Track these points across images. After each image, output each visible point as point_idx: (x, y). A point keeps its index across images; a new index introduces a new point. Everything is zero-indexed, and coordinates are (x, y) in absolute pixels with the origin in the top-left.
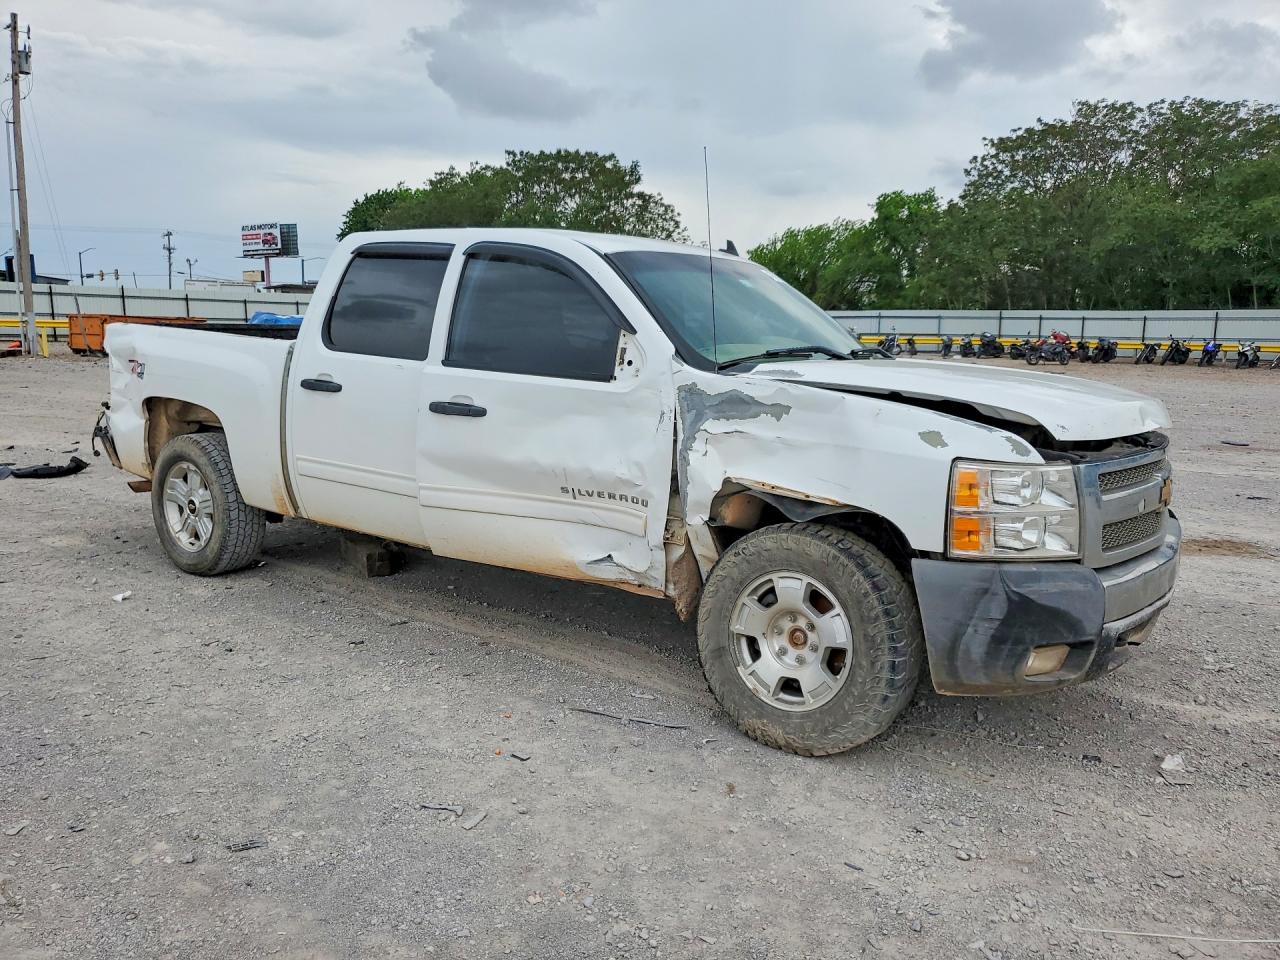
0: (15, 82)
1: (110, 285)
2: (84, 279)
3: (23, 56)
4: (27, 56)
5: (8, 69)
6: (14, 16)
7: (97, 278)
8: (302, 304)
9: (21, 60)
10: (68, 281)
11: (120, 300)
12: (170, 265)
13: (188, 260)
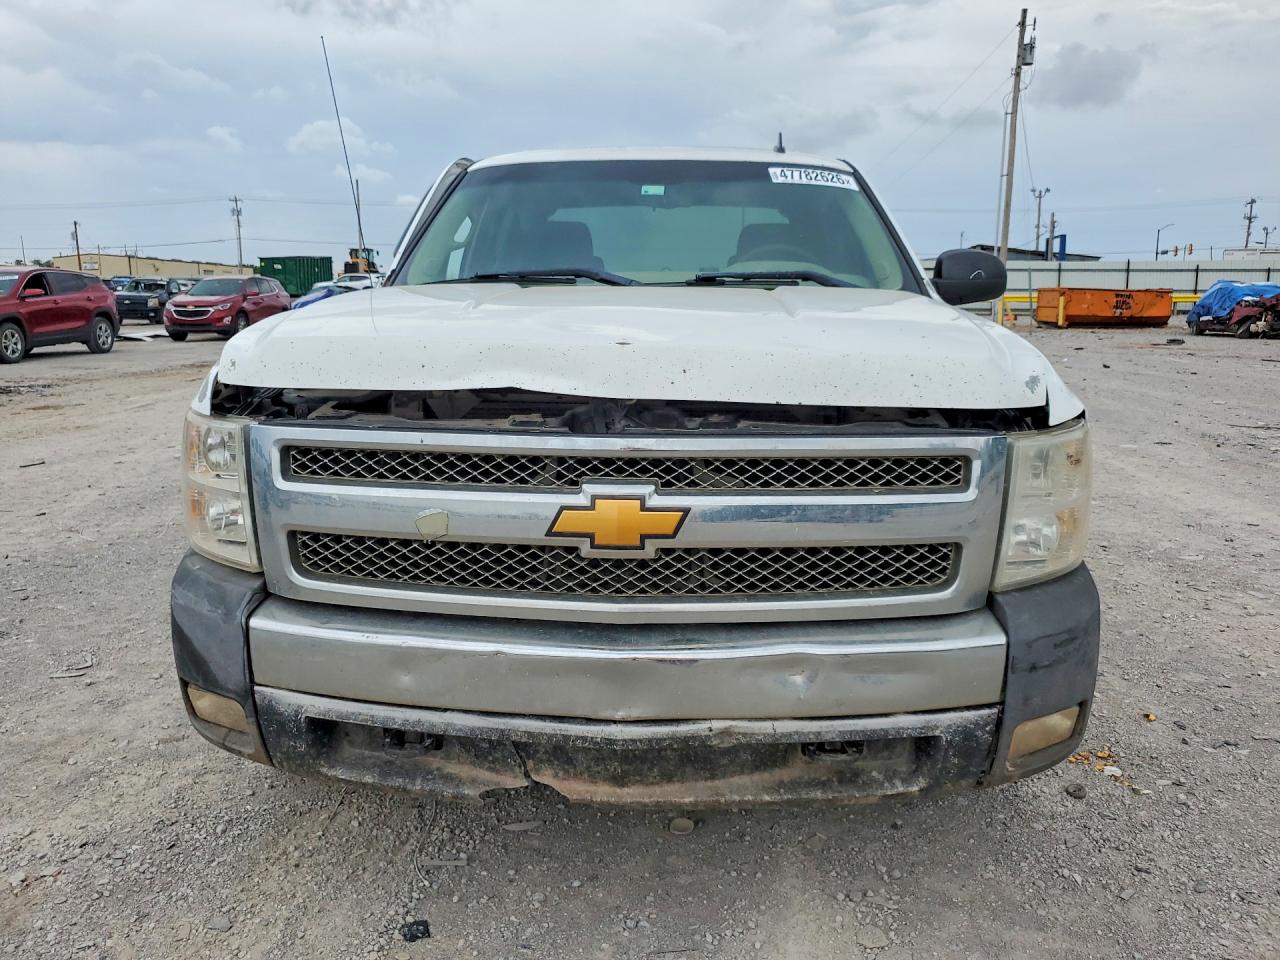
0: (1018, 75)
1: (1185, 260)
2: (1159, 256)
3: (1029, 48)
4: (1032, 46)
5: (1013, 63)
6: (1025, 11)
7: (1171, 254)
8: (1274, 270)
9: (1026, 52)
10: (1099, 258)
11: (1124, 274)
12: (1249, 235)
13: (1265, 229)
